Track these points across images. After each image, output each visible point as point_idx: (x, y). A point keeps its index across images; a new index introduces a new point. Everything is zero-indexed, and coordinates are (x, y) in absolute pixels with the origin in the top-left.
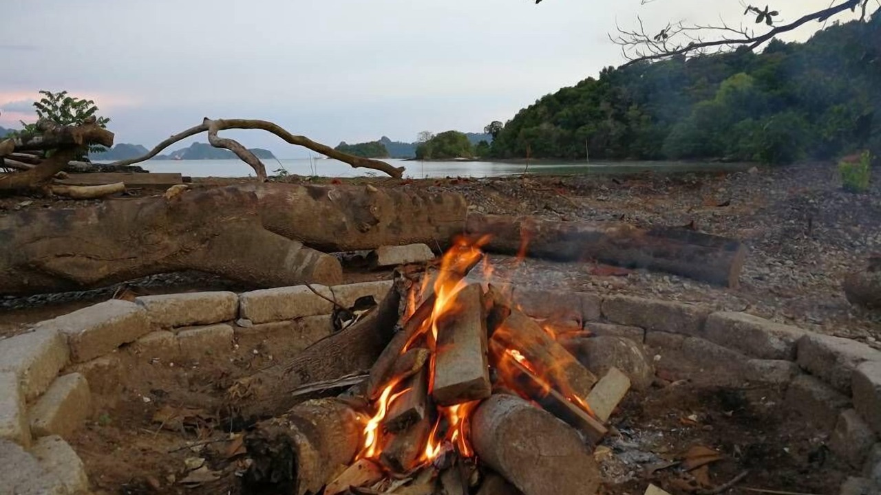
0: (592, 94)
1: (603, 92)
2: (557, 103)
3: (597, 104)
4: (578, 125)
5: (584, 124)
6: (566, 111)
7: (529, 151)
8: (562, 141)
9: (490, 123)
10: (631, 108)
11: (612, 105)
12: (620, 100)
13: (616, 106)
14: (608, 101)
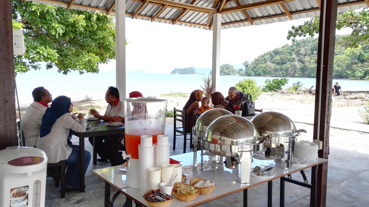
0: (289, 51)
1: (293, 50)
2: (273, 54)
3: (291, 55)
4: (283, 64)
5: (285, 63)
6: (278, 58)
7: (262, 73)
8: (276, 70)
9: (244, 62)
10: (306, 57)
11: (298, 55)
12: (301, 54)
13: (299, 56)
14: (296, 54)
